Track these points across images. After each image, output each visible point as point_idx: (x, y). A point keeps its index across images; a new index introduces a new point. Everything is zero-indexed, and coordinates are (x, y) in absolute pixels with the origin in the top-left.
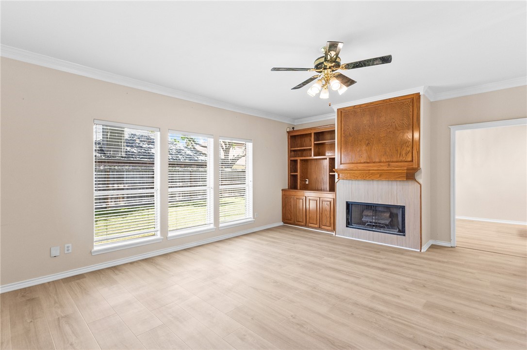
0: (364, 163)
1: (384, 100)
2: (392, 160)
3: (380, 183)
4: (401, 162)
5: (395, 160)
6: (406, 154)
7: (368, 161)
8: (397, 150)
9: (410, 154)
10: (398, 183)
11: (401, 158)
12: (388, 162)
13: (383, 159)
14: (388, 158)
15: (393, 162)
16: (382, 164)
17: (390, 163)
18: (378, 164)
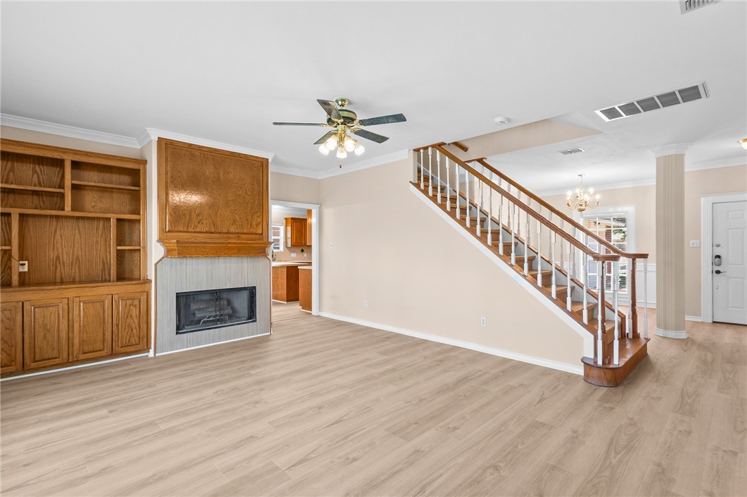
0: (206, 232)
1: (232, 153)
2: (242, 231)
3: (228, 260)
4: (251, 234)
5: (245, 231)
6: (257, 225)
7: (213, 231)
8: (247, 220)
9: (260, 226)
10: (249, 259)
11: (252, 230)
12: (238, 233)
13: (232, 230)
14: (237, 229)
15: (243, 234)
16: (230, 236)
17: (240, 235)
18: (225, 235)
